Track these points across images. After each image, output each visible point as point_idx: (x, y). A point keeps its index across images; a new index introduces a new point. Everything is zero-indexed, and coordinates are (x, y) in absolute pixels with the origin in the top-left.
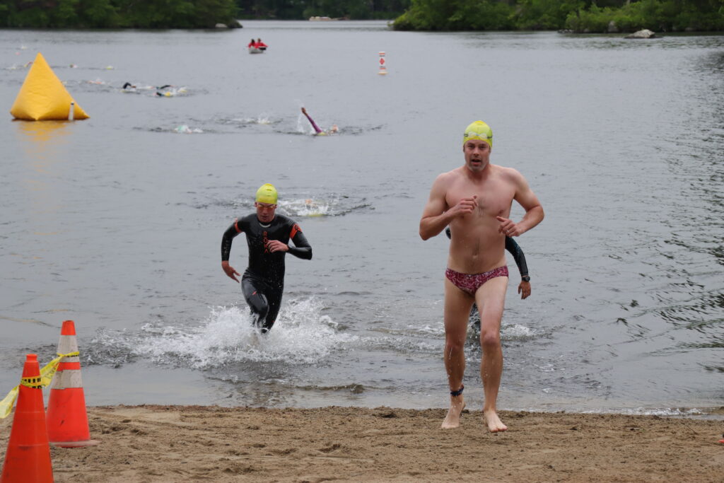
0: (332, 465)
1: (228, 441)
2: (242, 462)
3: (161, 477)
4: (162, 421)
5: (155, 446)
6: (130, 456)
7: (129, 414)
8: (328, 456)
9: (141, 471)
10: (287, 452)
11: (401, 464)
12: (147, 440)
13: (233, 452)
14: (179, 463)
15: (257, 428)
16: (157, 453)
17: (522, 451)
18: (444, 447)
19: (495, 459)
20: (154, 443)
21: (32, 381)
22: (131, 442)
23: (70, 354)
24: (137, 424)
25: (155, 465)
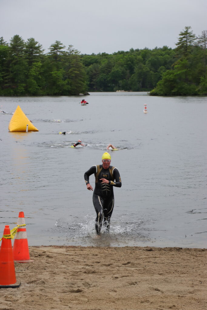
0: (127, 270)
1: (85, 260)
2: (91, 269)
3: (58, 275)
4: (59, 252)
5: (56, 262)
6: (46, 266)
7: (45, 249)
8: (125, 267)
9: (51, 273)
10: (109, 265)
11: (155, 270)
12: (53, 260)
13: (87, 265)
14: (66, 269)
15: (97, 255)
16: (57, 265)
17: (205, 265)
18: (173, 263)
19: (193, 268)
20: (56, 261)
21: (7, 236)
22: (46, 261)
23: (22, 225)
24: (48, 253)
25: (56, 270)
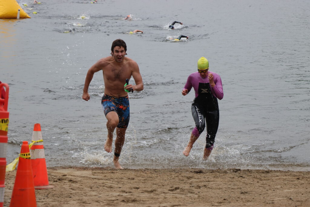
0: (176, 198)
1: (120, 185)
2: (129, 196)
3: (90, 205)
4: (83, 175)
5: (83, 189)
6: (71, 194)
7: (65, 172)
8: (173, 193)
9: (79, 201)
10: (152, 192)
11: (212, 197)
12: (77, 185)
13: (124, 192)
14: (97, 197)
15: (133, 179)
16: (85, 192)
17: (274, 190)
18: (232, 189)
19: (260, 195)
20: (82, 187)
22: (70, 186)
24: (70, 177)
25: (85, 198)
